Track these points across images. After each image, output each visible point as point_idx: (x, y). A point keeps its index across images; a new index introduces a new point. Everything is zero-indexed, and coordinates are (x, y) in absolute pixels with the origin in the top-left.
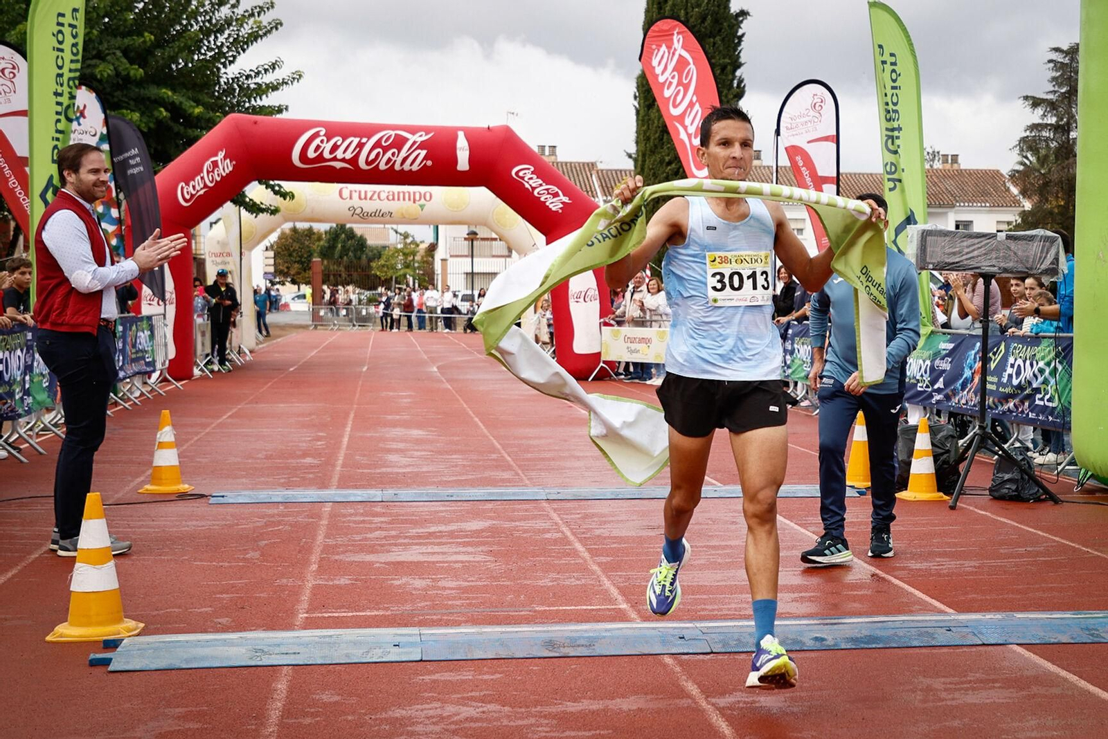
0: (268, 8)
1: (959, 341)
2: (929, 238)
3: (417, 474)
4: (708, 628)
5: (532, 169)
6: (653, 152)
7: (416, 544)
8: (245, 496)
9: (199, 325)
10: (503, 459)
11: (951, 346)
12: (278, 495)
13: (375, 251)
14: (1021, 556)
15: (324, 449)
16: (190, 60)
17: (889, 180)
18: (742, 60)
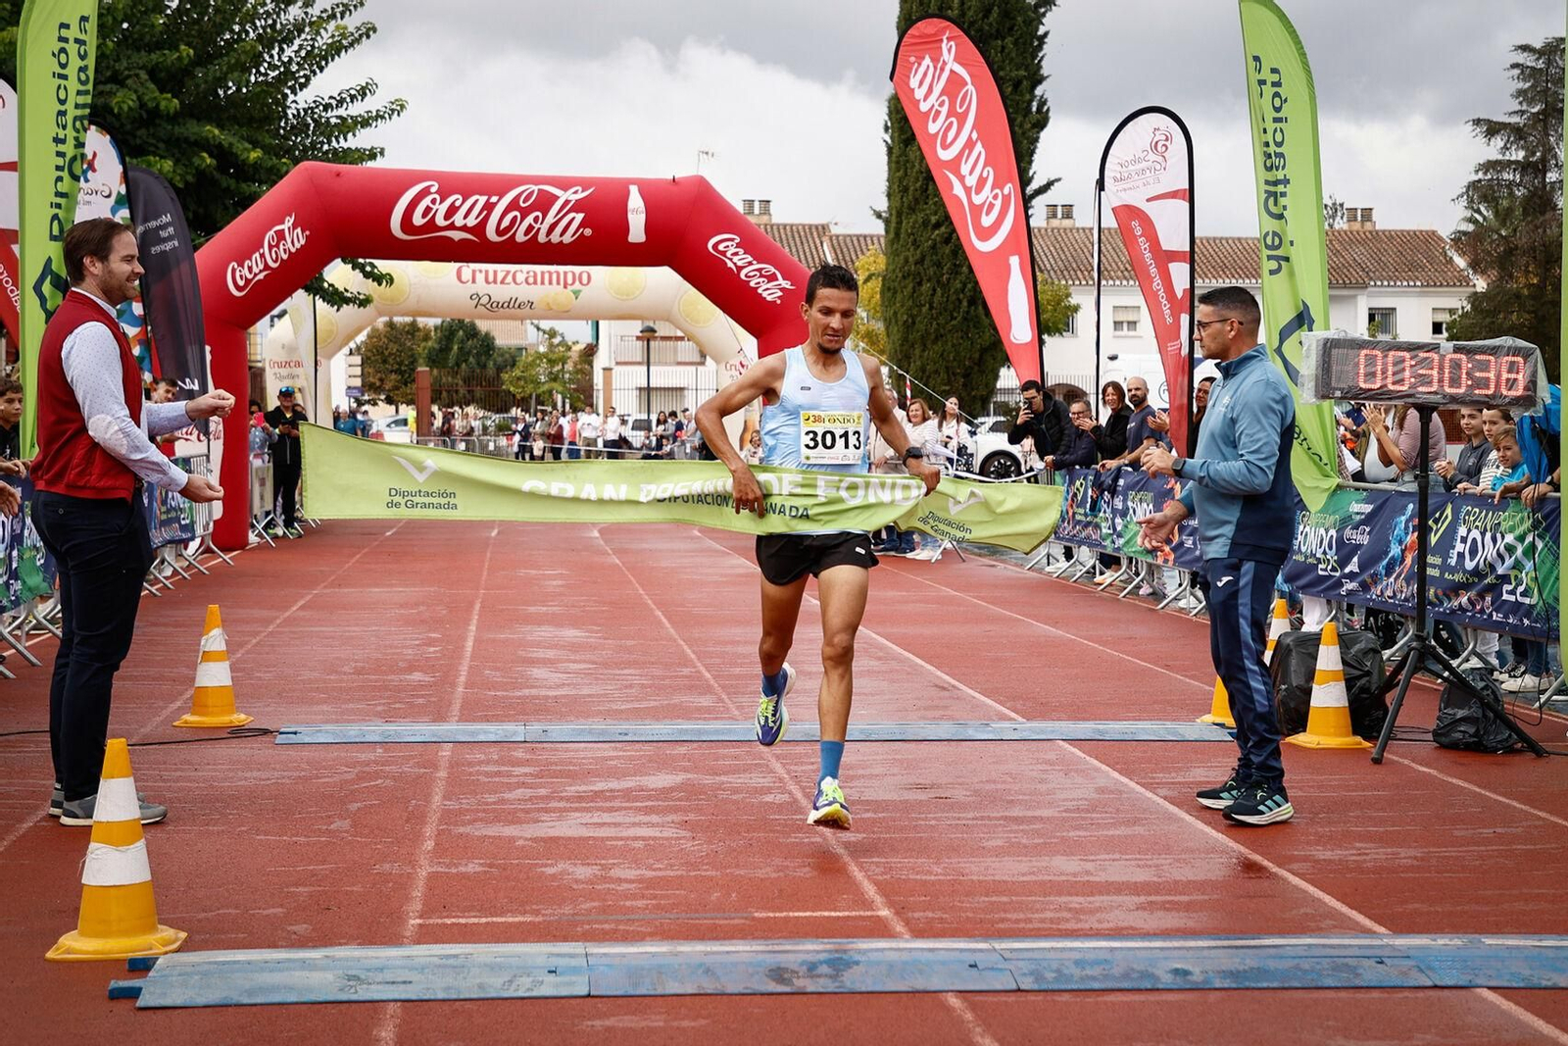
0: (355, 7)
1: (1381, 501)
2: (1334, 352)
3: (575, 699)
4: (1012, 950)
5: (738, 240)
6: (912, 210)
7: (577, 810)
8: (327, 733)
9: (257, 470)
10: (699, 676)
11: (1368, 508)
12: (375, 730)
13: (507, 356)
14: (1487, 841)
15: (437, 659)
16: (244, 83)
17: (1270, 258)
18: (1045, 72)
